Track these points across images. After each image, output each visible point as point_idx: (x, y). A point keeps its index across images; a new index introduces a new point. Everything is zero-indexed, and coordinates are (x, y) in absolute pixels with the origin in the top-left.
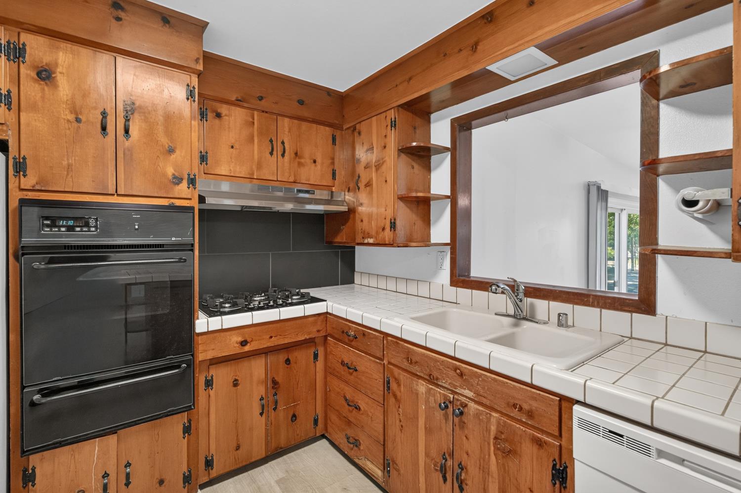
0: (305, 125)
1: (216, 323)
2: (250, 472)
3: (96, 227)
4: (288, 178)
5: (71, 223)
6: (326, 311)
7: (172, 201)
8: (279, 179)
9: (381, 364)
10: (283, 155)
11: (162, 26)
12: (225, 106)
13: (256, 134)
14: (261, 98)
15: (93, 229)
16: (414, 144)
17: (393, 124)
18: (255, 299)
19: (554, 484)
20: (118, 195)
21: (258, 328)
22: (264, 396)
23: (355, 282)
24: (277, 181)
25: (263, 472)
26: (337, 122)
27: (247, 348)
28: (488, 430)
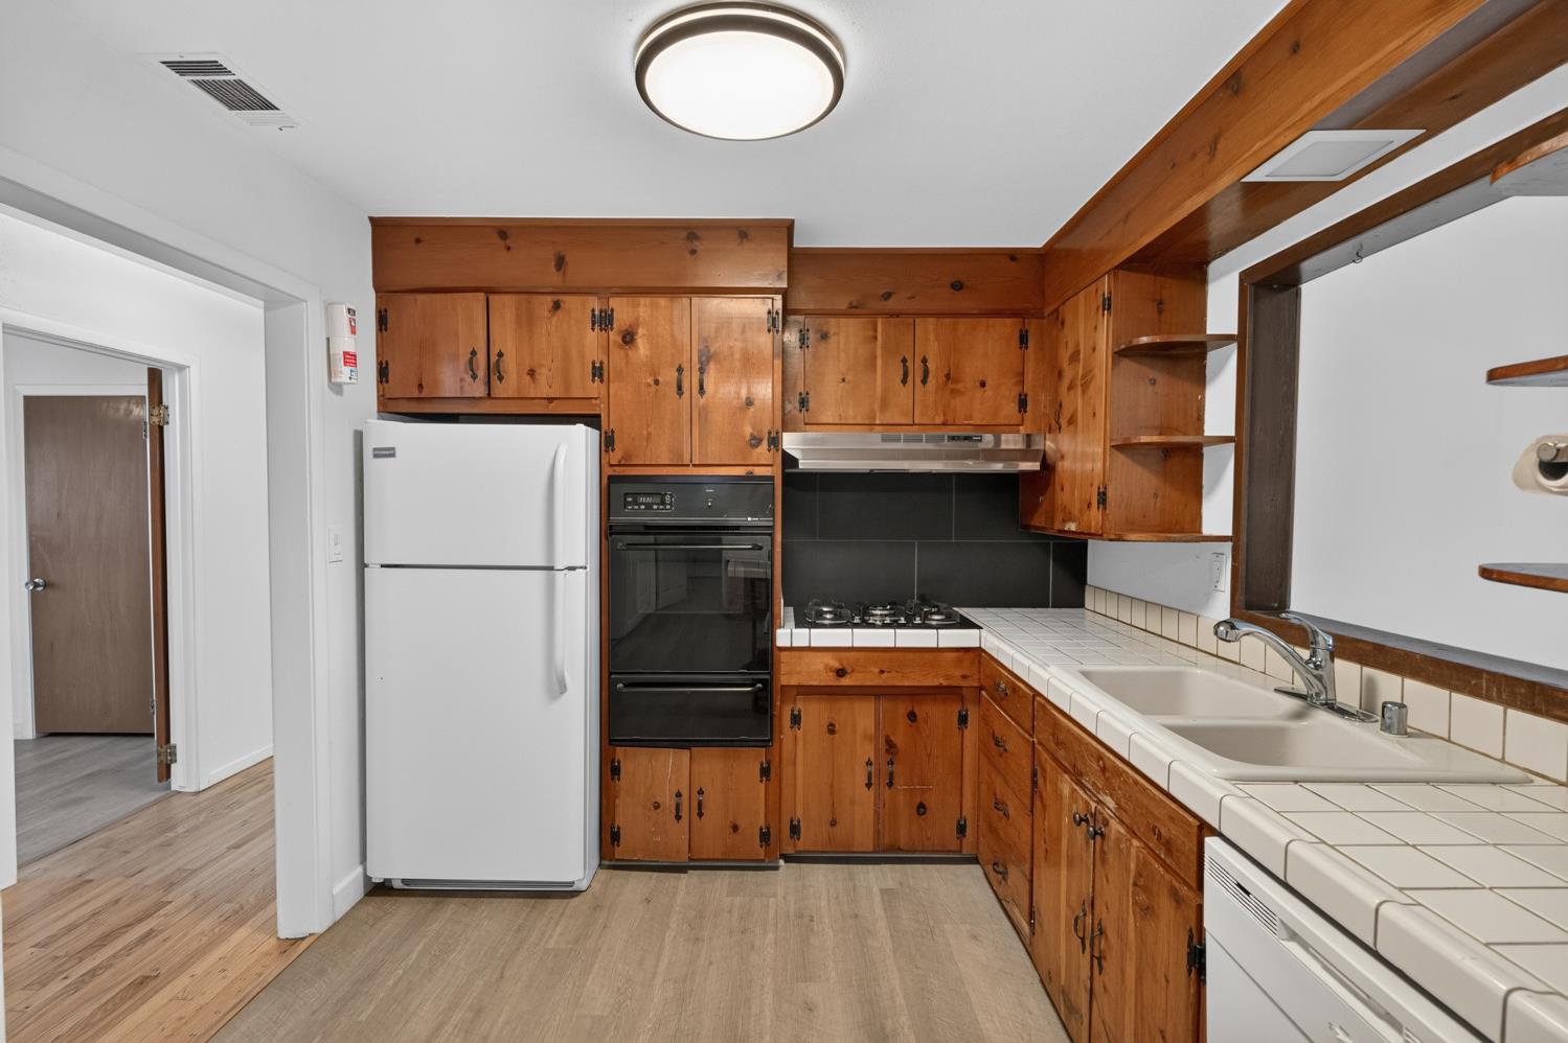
0: (963, 323)
1: (802, 637)
2: (851, 866)
3: (671, 504)
4: (934, 418)
5: (649, 500)
6: (978, 645)
7: (750, 468)
8: (916, 422)
9: (1028, 741)
10: (924, 382)
11: (739, 244)
12: (833, 321)
13: (879, 352)
14: (888, 296)
15: (668, 507)
16: (1144, 340)
17: (1107, 305)
18: (874, 612)
19: (1190, 974)
20: (694, 465)
21: (862, 655)
22: (872, 759)
23: (1086, 605)
24: (914, 424)
25: (868, 873)
26: (1030, 306)
27: (846, 681)
28: (1128, 870)
